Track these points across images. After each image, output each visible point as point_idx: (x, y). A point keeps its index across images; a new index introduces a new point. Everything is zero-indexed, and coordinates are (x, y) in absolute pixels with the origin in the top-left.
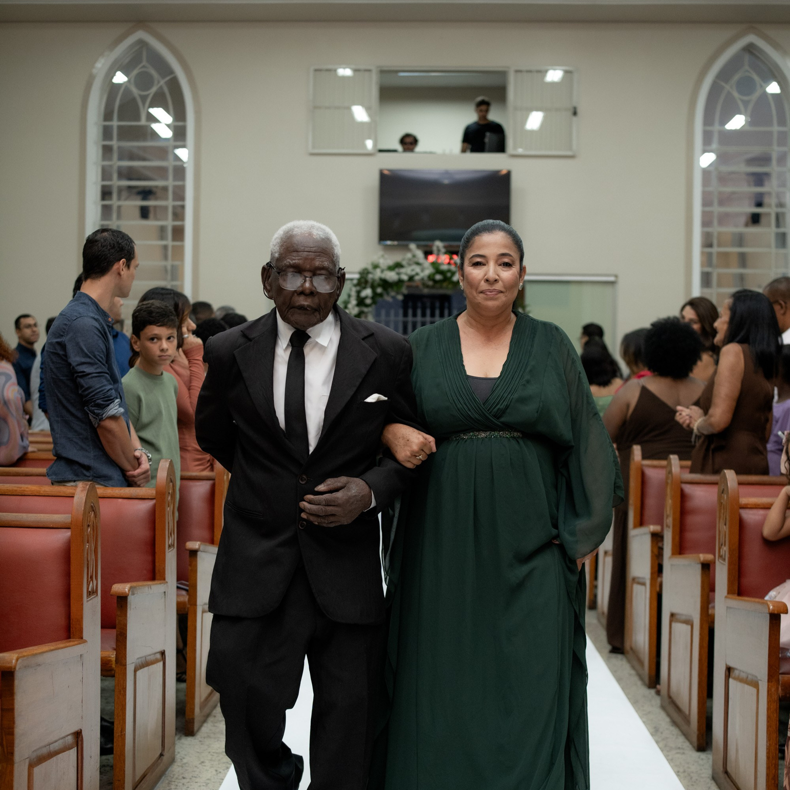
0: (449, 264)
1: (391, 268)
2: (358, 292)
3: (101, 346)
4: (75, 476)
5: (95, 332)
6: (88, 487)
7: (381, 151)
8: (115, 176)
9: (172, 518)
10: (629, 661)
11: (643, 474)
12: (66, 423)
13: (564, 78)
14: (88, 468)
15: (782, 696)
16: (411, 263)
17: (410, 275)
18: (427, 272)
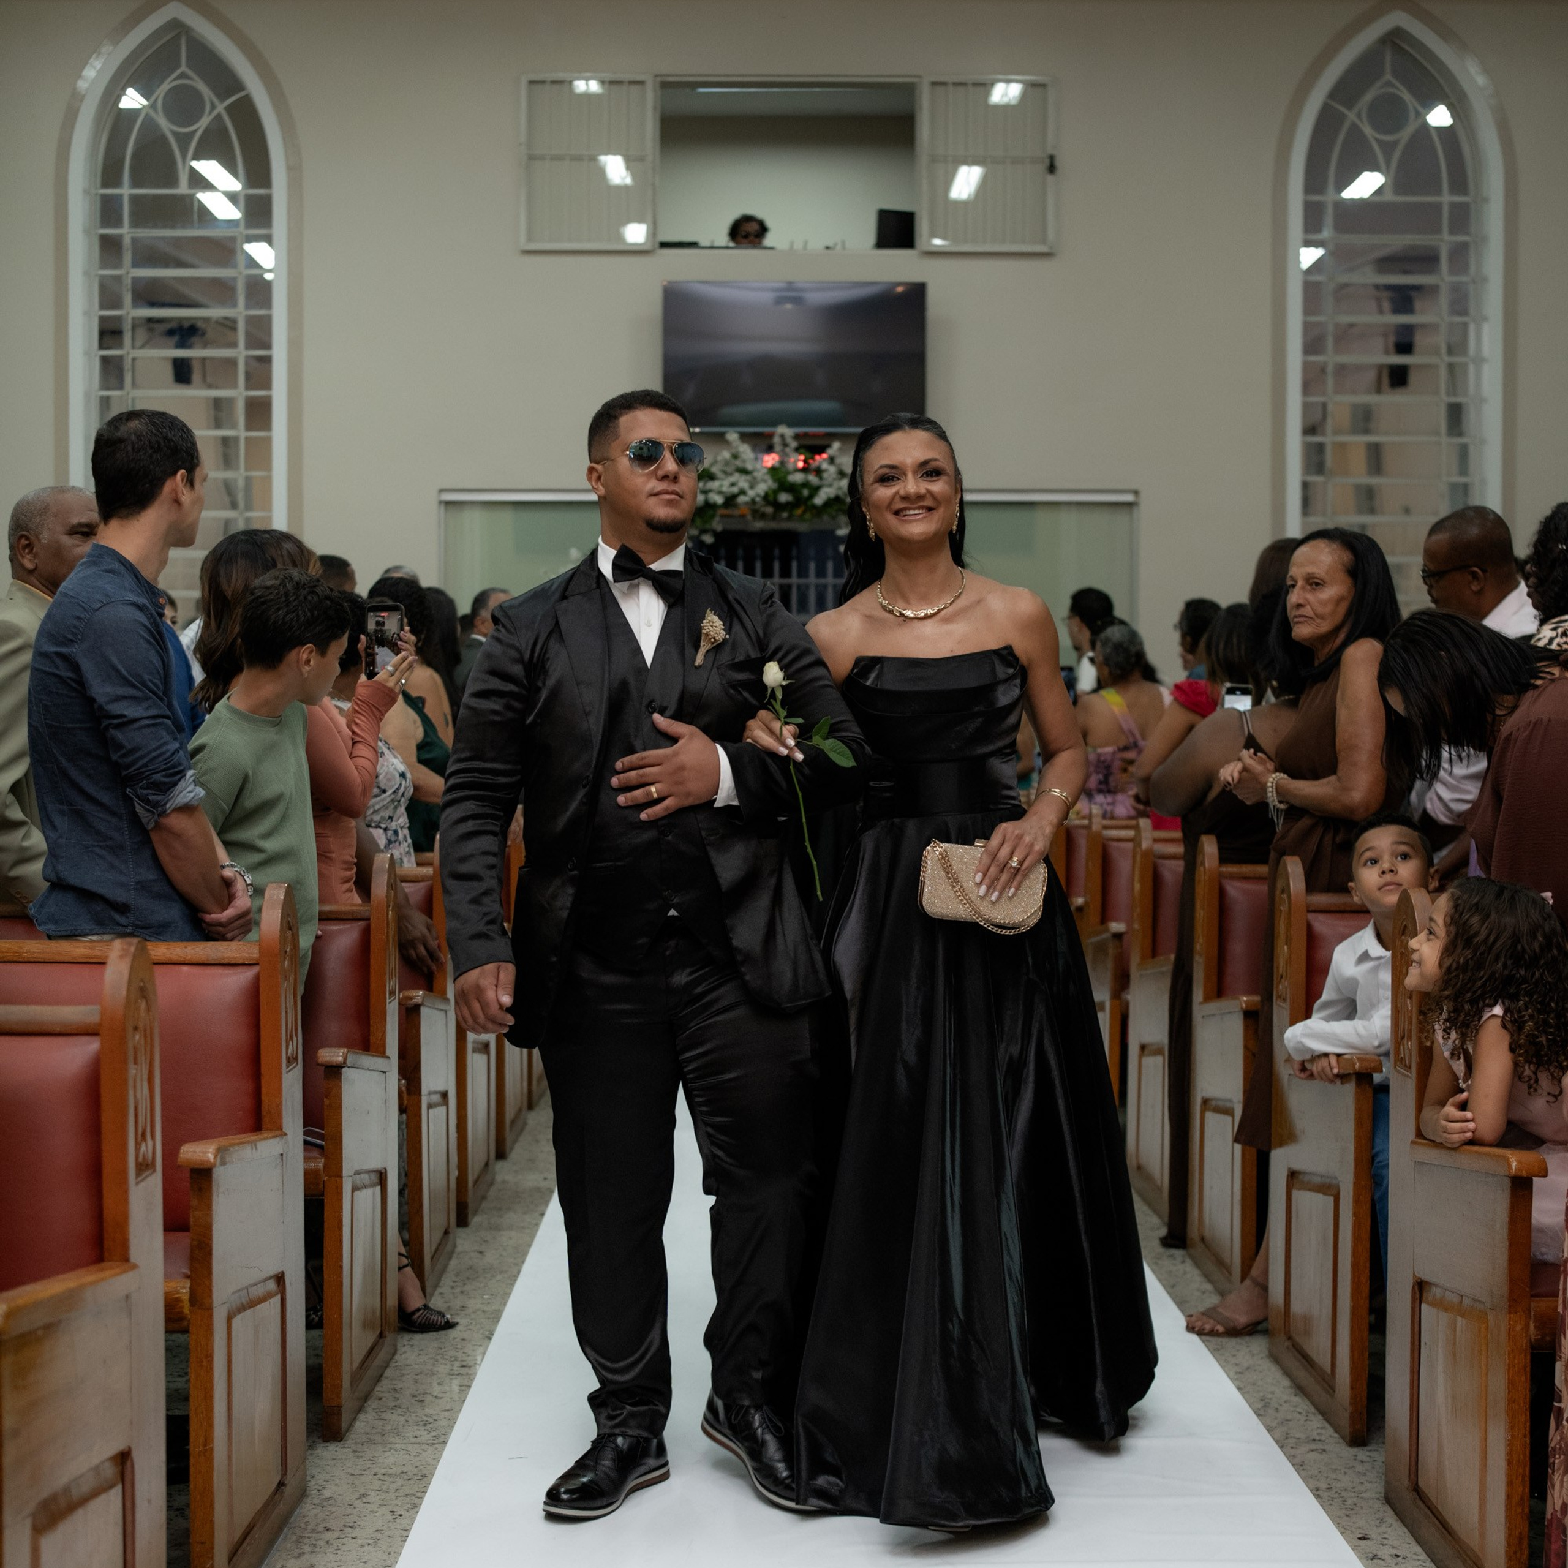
0: (805, 470)
3: (155, 661)
4: (97, 925)
5: (142, 633)
6: (133, 949)
7: (664, 245)
8: (128, 299)
9: (292, 1003)
10: (1197, 1264)
11: (1222, 893)
12: (79, 816)
13: (1024, 96)
14: (123, 909)
15: (1536, 1340)
16: (729, 469)
17: (728, 495)
18: (762, 488)
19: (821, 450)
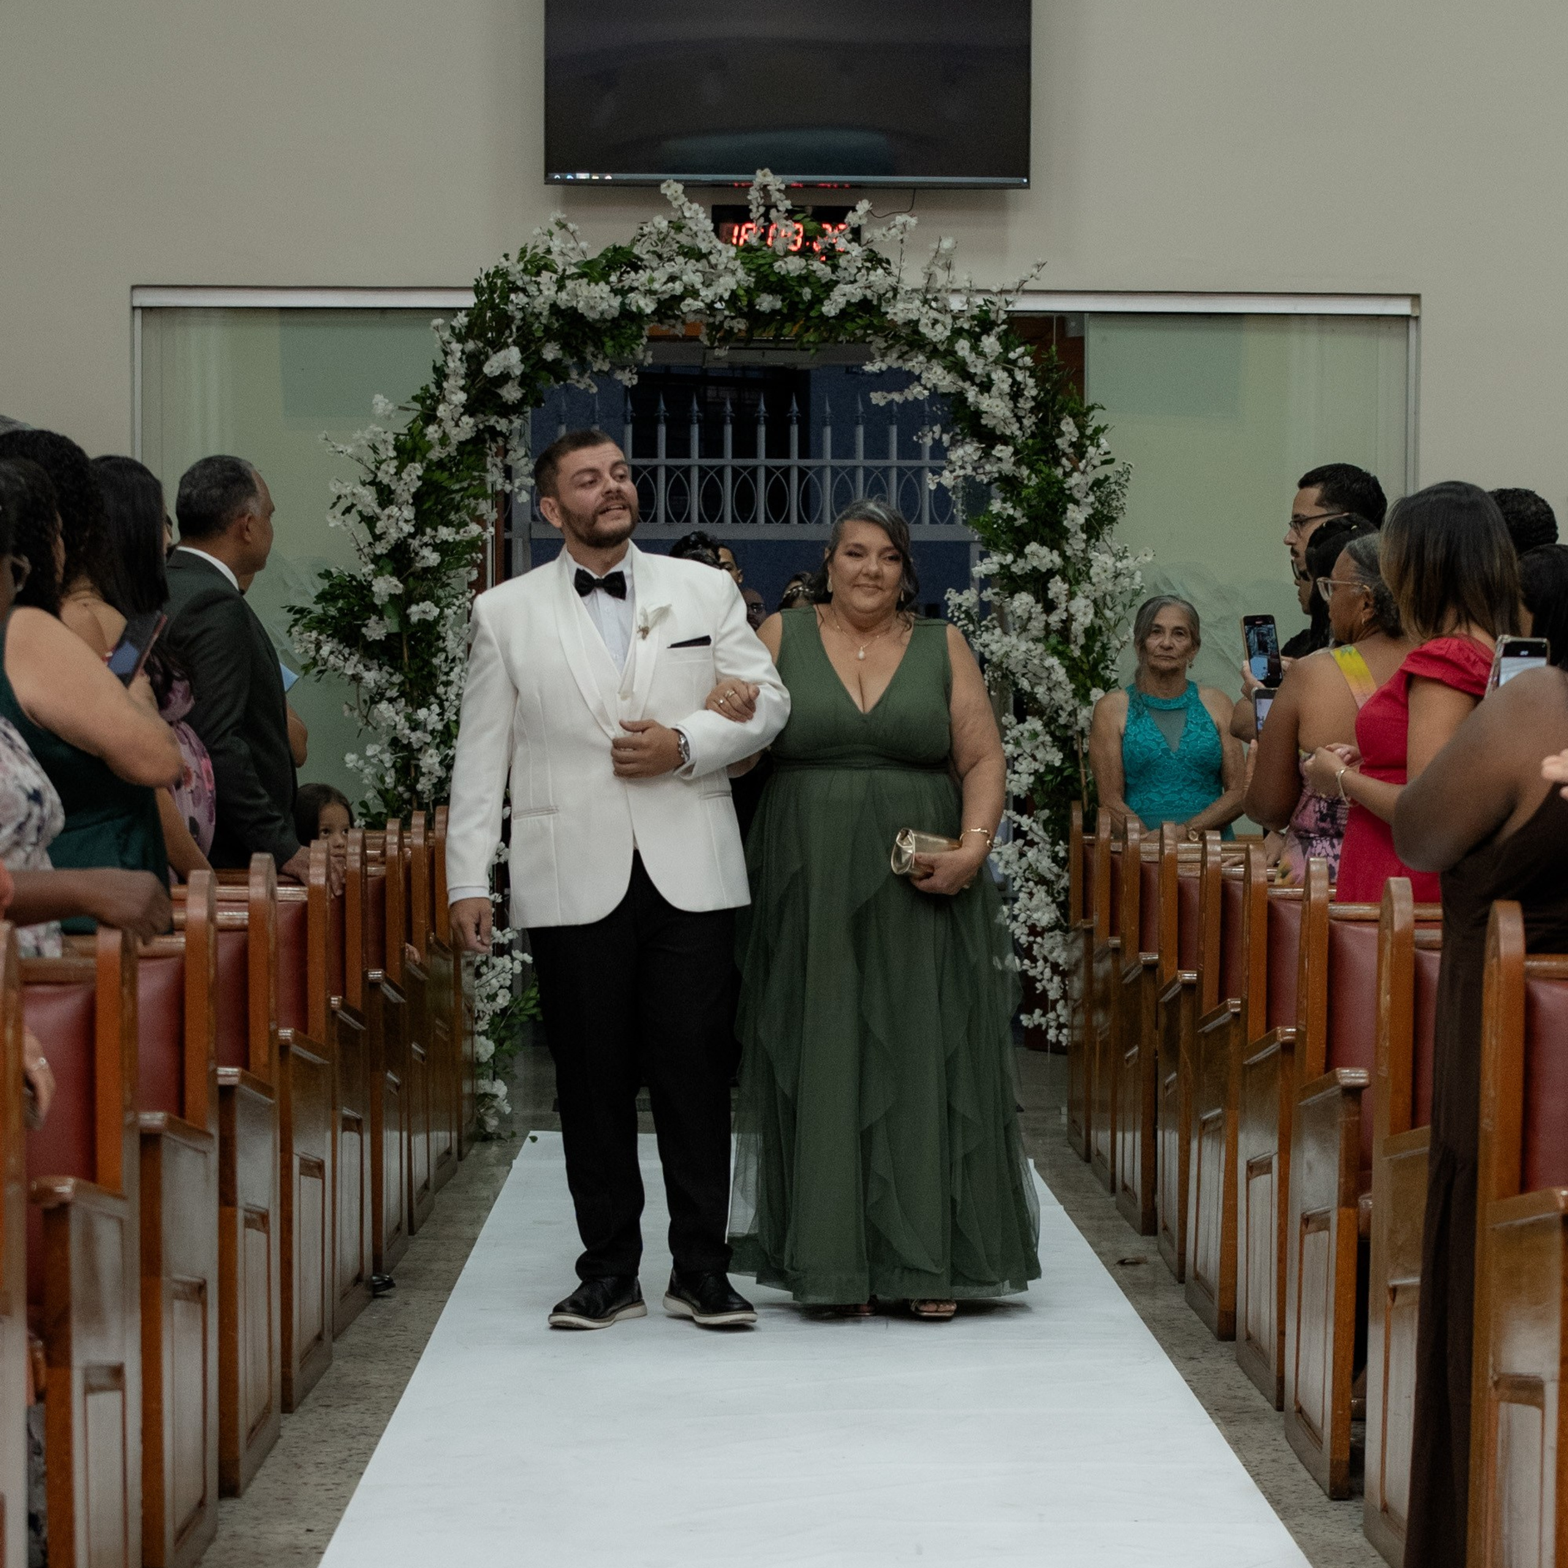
0: (805, 252)
1: (591, 271)
2: (474, 360)
16: (666, 252)
17: (666, 296)
18: (726, 285)
19: (836, 215)
